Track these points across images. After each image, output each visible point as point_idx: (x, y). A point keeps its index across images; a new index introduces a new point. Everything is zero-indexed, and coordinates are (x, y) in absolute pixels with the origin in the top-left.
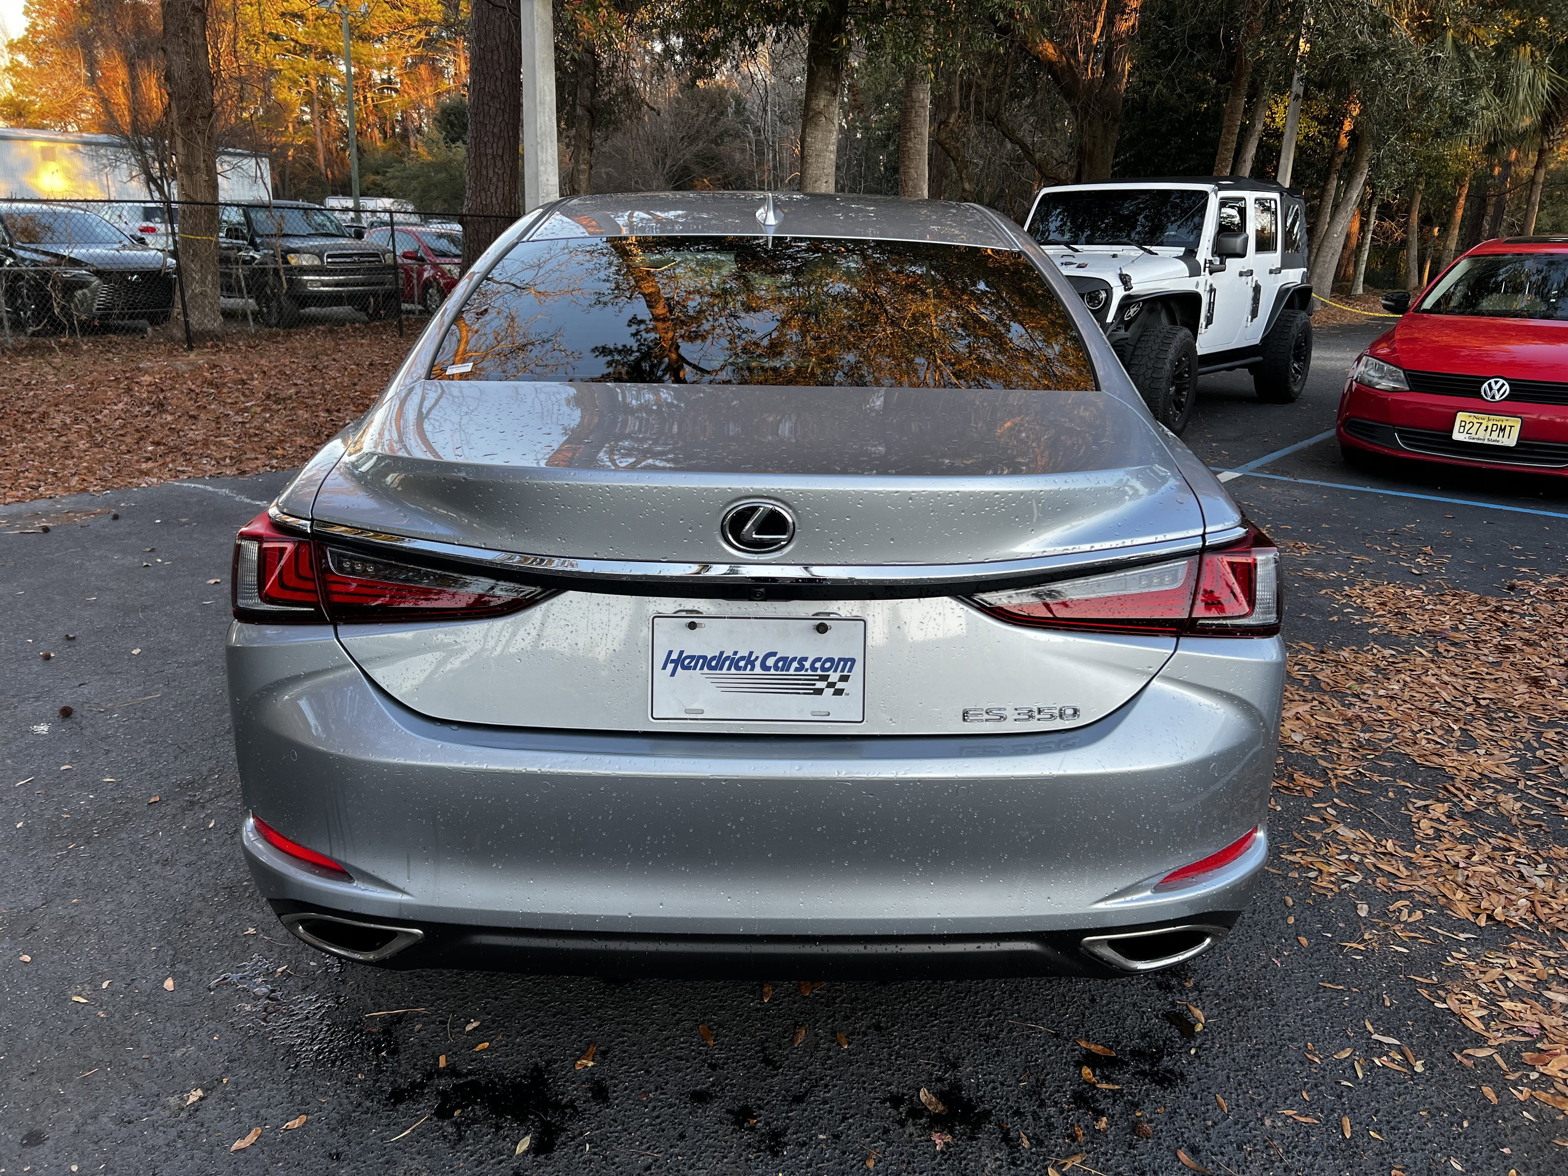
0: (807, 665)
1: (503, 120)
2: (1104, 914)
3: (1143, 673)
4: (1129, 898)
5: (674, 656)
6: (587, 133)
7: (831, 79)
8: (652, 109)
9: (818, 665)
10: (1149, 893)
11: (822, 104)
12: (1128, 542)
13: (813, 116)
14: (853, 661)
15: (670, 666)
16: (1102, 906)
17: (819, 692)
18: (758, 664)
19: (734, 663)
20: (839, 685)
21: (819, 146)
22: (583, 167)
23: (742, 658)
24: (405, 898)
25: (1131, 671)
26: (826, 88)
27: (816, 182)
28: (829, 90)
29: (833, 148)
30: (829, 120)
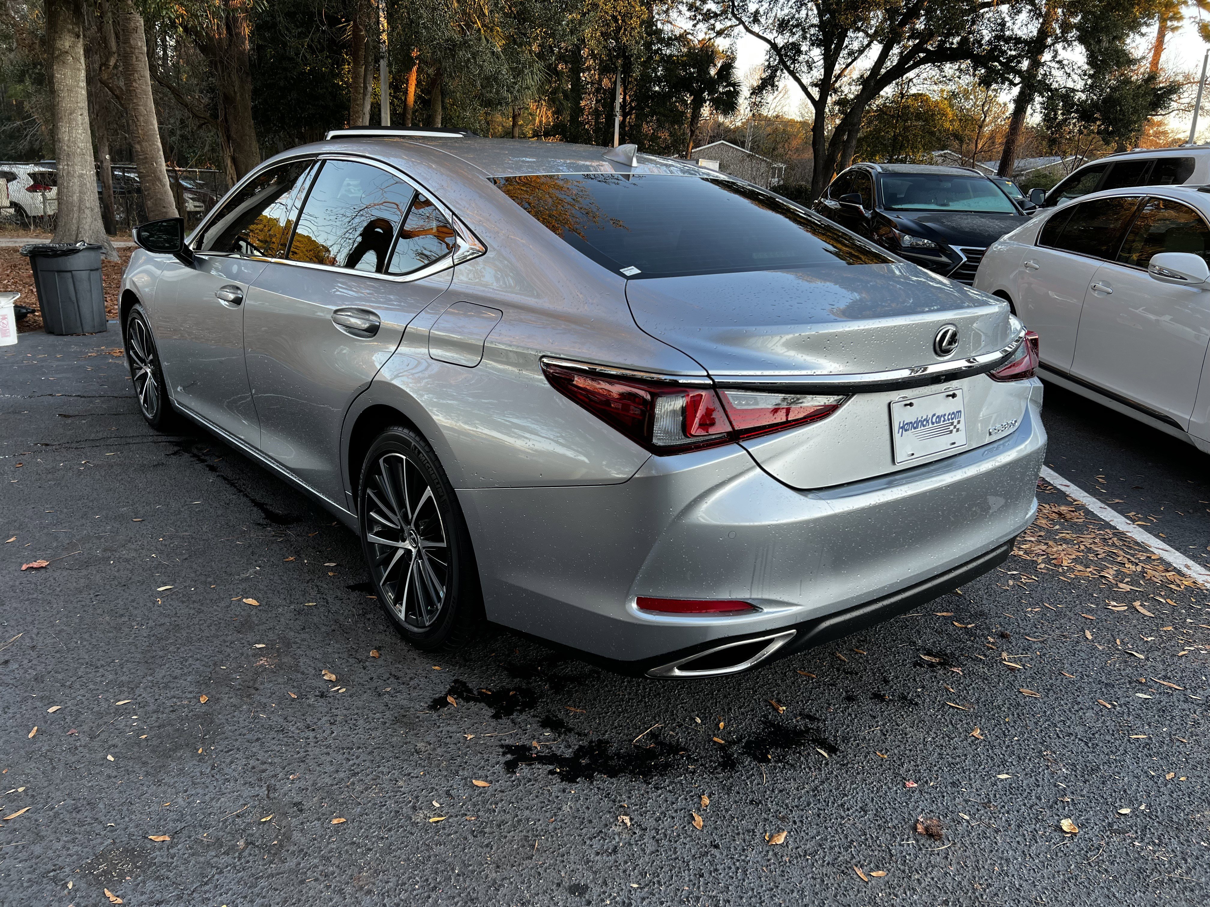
0: (946, 417)
5: (902, 426)
7: (73, 23)
9: (949, 417)
11: (67, 44)
14: (961, 411)
15: (901, 430)
17: (951, 432)
18: (930, 421)
19: (922, 423)
21: (70, 82)
23: (924, 420)
26: (69, 31)
27: (71, 114)
28: (73, 33)
29: (83, 84)
30: (76, 59)
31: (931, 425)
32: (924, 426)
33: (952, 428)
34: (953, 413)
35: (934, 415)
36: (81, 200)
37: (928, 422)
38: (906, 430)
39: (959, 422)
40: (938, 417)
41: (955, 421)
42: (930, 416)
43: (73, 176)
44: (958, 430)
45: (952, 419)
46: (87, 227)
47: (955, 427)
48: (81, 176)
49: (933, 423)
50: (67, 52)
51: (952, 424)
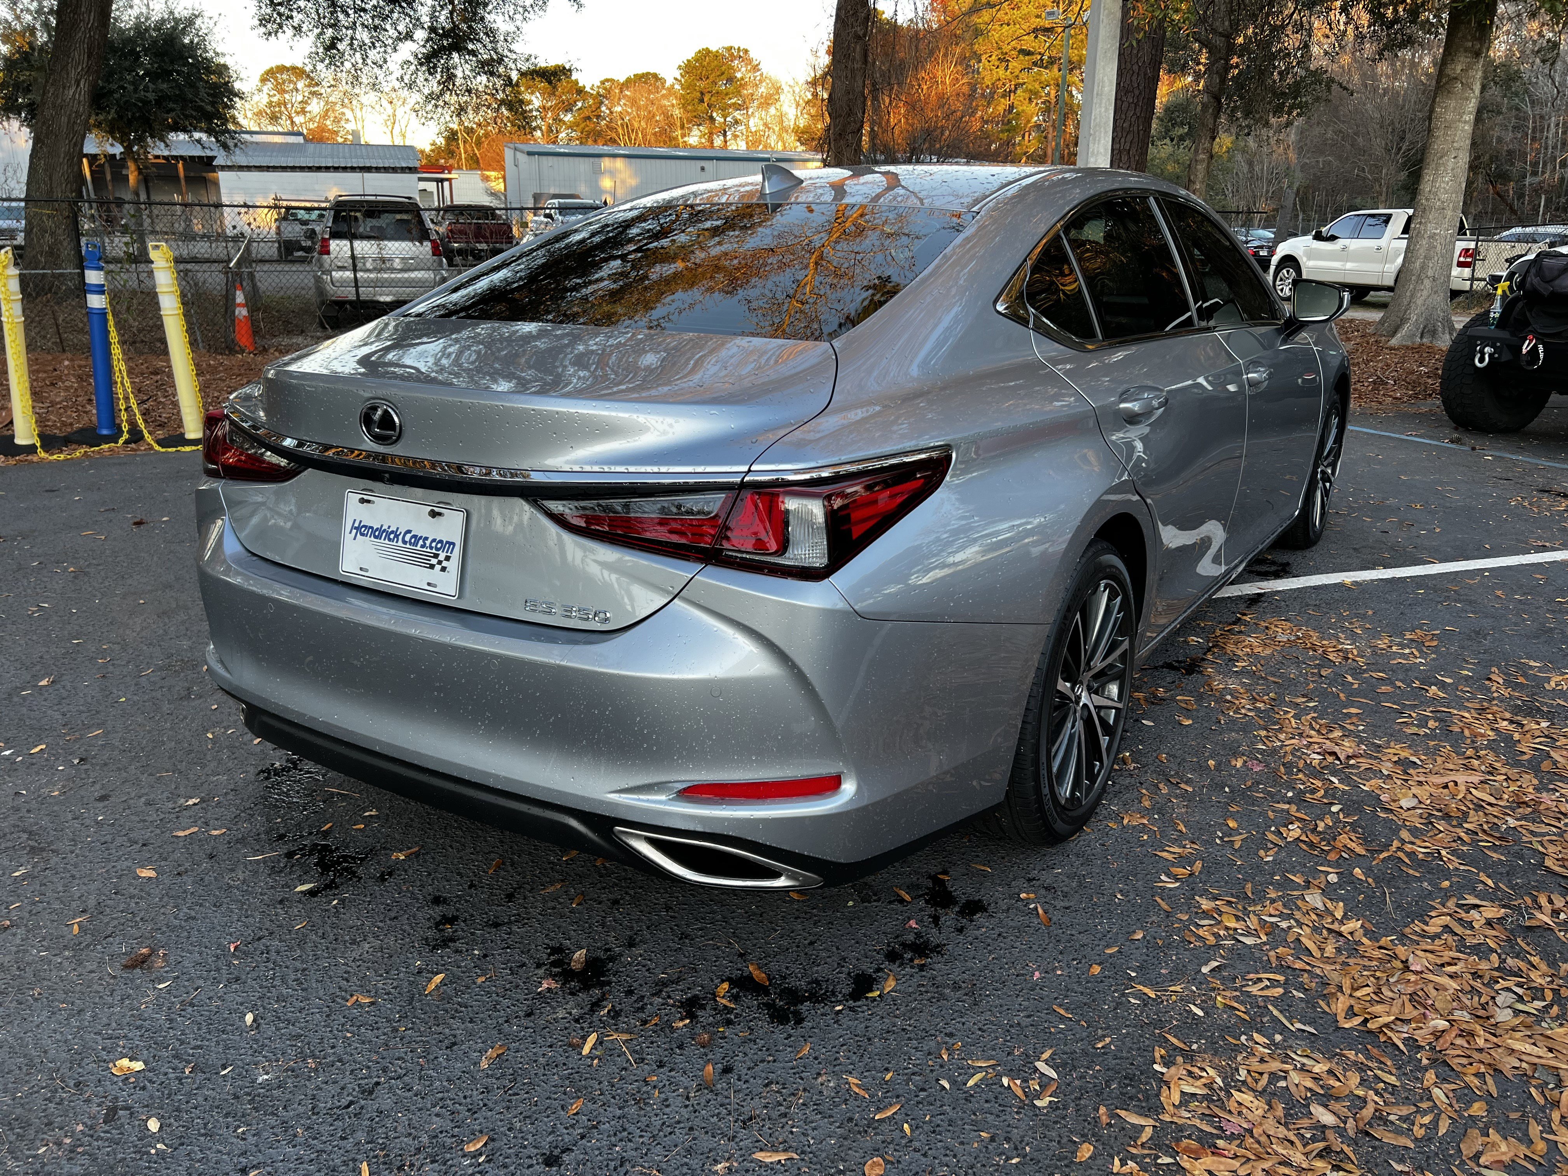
0: (428, 543)
1: (1134, 114)
2: (617, 805)
3: (668, 592)
4: (642, 797)
5: (356, 525)
6: (1211, 121)
7: (1474, 38)
8: (1345, 89)
9: (434, 545)
10: (663, 798)
11: (1459, 68)
12: (664, 469)
13: (1447, 83)
14: (454, 544)
15: (354, 531)
16: (614, 797)
17: (432, 567)
18: (400, 537)
19: (388, 534)
20: (445, 564)
21: (1450, 116)
22: (1202, 156)
23: (392, 532)
24: (228, 675)
25: (658, 589)
26: (1466, 50)
27: (1441, 157)
28: (1471, 52)
29: (1470, 117)
30: (1469, 86)
31: (400, 543)
32: (390, 540)
33: (434, 561)
34: (441, 542)
35: (409, 532)
36: (1423, 267)
37: (397, 536)
38: (362, 535)
39: (448, 558)
40: (415, 536)
41: (442, 557)
42: (402, 530)
43: (1423, 237)
44: (444, 569)
45: (438, 549)
46: (1419, 302)
47: (440, 562)
48: (1432, 236)
49: (404, 542)
50: (1456, 78)
51: (436, 556)
